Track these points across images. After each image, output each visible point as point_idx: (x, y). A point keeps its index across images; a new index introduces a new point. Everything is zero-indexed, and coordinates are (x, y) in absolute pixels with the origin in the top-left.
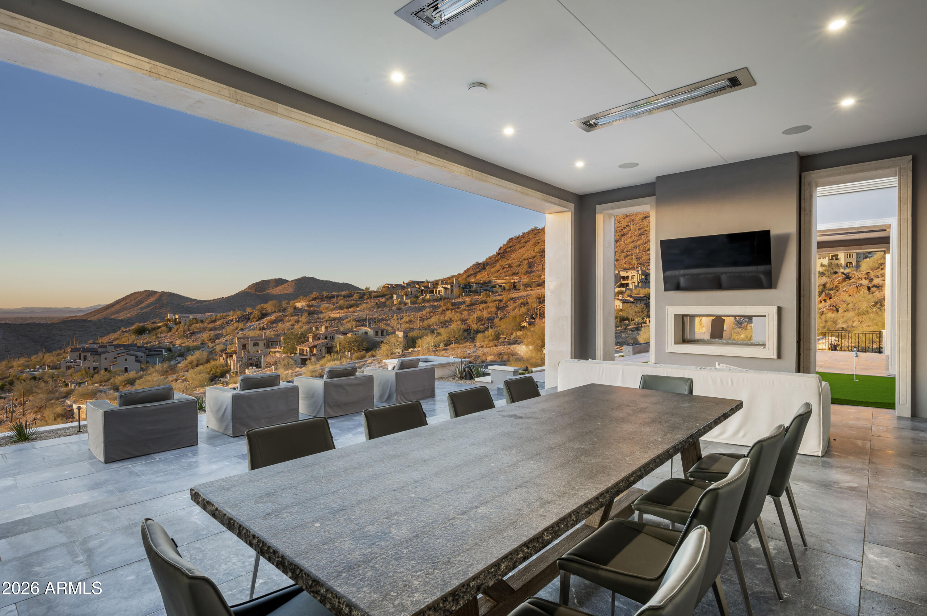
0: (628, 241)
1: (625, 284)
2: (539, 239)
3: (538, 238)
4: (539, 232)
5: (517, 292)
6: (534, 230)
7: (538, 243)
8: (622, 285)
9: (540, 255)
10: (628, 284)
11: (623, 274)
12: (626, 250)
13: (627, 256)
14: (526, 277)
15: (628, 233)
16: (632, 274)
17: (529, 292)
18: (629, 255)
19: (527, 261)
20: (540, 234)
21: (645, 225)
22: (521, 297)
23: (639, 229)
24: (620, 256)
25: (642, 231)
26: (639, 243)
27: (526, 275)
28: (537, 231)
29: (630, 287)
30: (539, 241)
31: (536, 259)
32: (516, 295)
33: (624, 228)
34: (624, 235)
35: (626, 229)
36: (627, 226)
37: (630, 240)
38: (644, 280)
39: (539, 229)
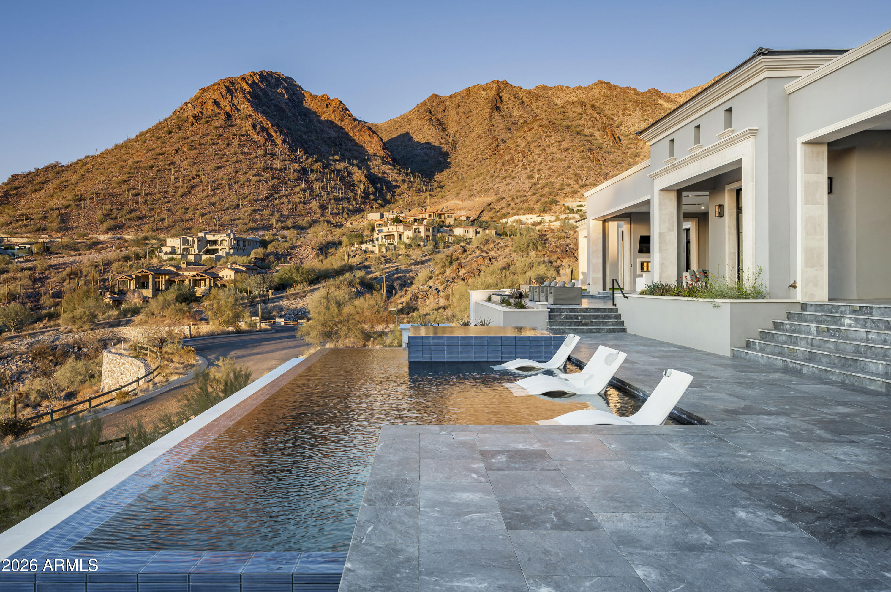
0: (201, 196)
1: (212, 249)
2: (67, 181)
3: (63, 179)
4: (63, 171)
5: (57, 258)
6: (55, 166)
7: (65, 187)
8: (208, 252)
9: (77, 205)
10: (216, 251)
11: (210, 237)
12: (199, 207)
13: (203, 215)
14: (59, 235)
15: (199, 186)
16: (222, 238)
17: (77, 258)
18: (206, 214)
19: (57, 212)
20: (65, 172)
21: (220, 177)
22: (64, 264)
23: (213, 182)
24: (194, 214)
25: (216, 184)
26: (215, 199)
27: (59, 232)
28: (60, 169)
29: (220, 253)
30: (66, 184)
31: (70, 209)
32: (55, 261)
33: (194, 178)
34: (193, 187)
35: (195, 180)
36: (196, 175)
37: (202, 195)
38: (236, 246)
39: (63, 166)
